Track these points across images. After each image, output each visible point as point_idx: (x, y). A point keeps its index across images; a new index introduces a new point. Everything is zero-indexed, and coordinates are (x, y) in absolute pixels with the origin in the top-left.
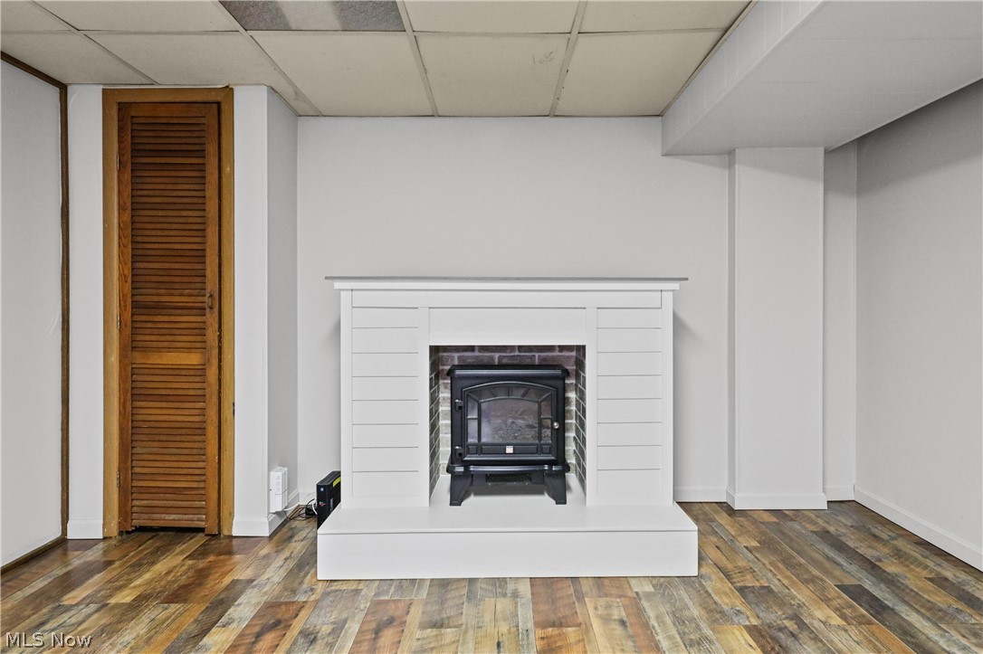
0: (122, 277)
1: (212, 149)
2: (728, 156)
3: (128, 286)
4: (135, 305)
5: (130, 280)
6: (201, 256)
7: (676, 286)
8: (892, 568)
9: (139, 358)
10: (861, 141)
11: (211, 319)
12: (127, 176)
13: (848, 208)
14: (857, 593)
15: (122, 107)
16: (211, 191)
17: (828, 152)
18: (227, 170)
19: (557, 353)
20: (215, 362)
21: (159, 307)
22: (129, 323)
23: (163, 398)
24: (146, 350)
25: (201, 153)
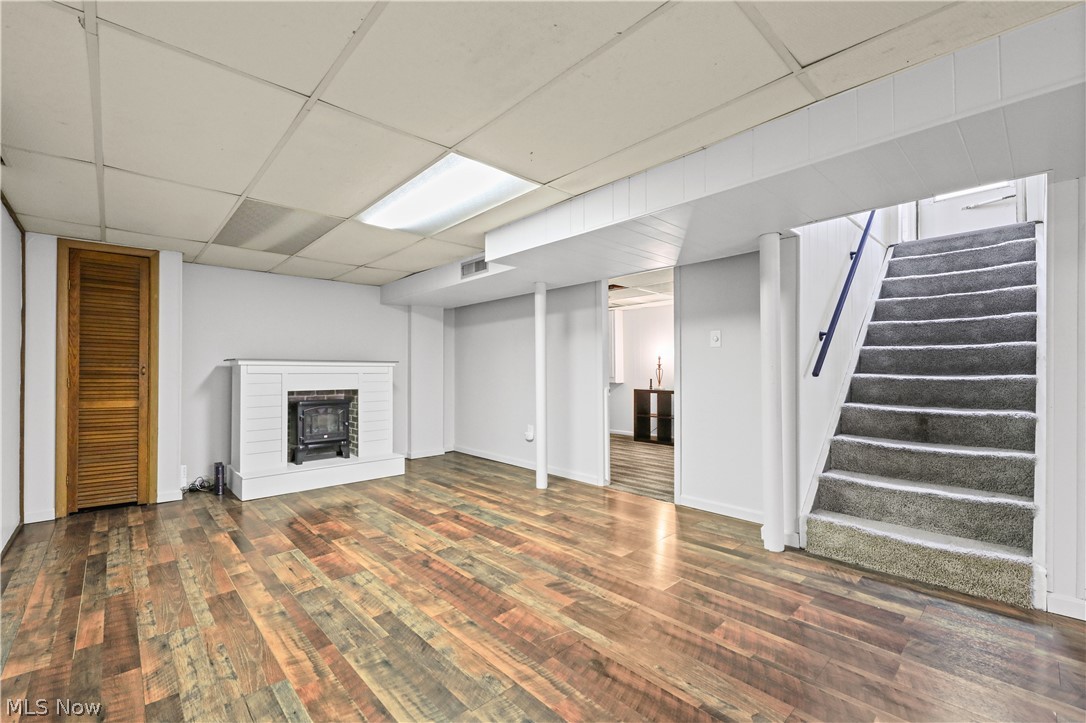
0: (71, 355)
1: (144, 284)
2: (408, 308)
3: (76, 362)
4: (82, 373)
5: (78, 358)
6: (136, 344)
7: (394, 364)
8: (464, 463)
9: (85, 405)
10: (456, 309)
11: (143, 380)
12: (76, 294)
13: (452, 332)
14: (455, 469)
15: (72, 251)
16: (143, 307)
17: (445, 310)
18: (154, 296)
19: (335, 395)
20: (145, 405)
21: (100, 374)
22: (77, 384)
23: (103, 428)
24: (91, 399)
25: (137, 285)
